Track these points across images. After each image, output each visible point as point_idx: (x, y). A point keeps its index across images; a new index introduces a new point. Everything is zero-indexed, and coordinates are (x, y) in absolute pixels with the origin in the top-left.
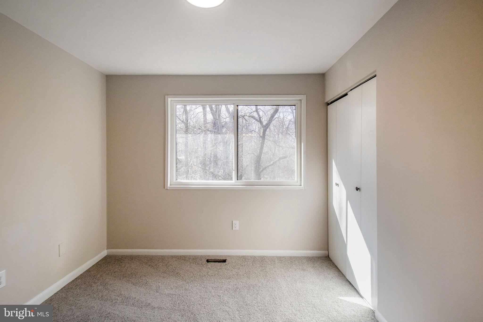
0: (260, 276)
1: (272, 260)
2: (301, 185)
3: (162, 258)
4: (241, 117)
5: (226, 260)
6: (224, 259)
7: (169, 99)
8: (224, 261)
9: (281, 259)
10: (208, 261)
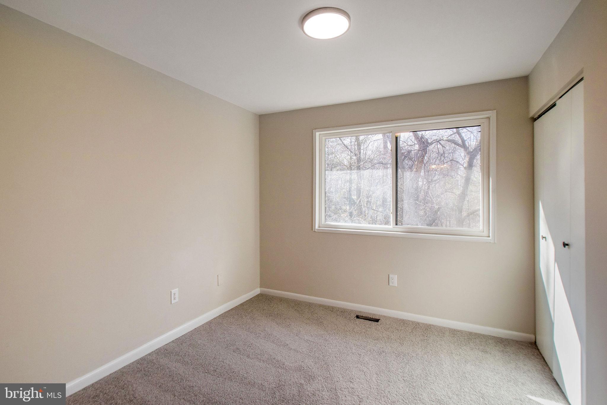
0: (417, 345)
1: (441, 331)
2: (489, 237)
3: (310, 305)
4: (435, 142)
5: (379, 319)
6: (377, 318)
7: (316, 133)
8: (377, 321)
9: (454, 332)
10: (358, 317)
